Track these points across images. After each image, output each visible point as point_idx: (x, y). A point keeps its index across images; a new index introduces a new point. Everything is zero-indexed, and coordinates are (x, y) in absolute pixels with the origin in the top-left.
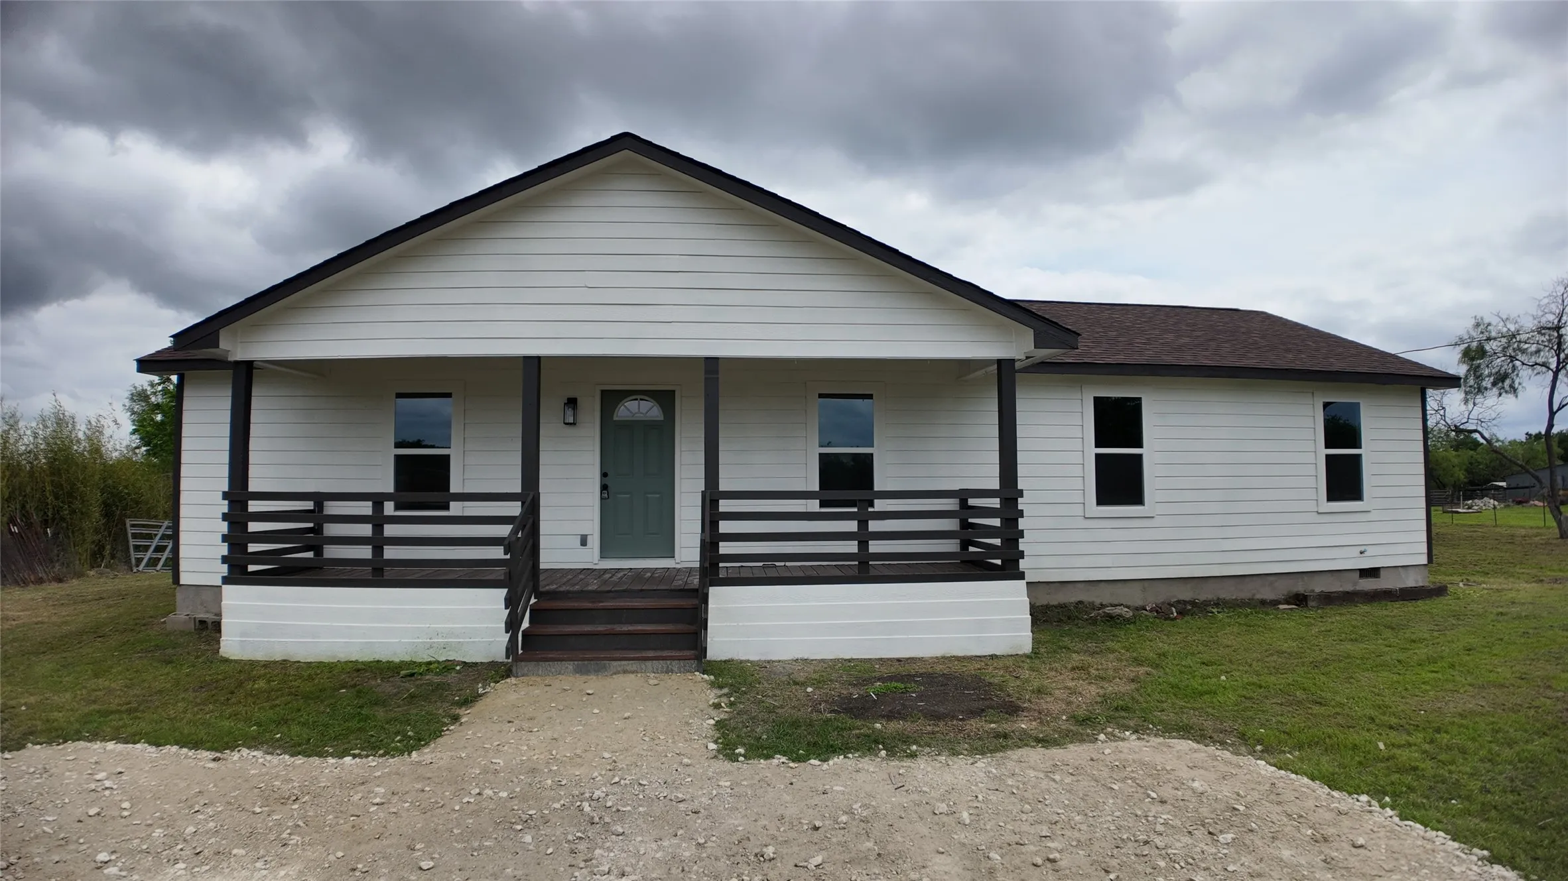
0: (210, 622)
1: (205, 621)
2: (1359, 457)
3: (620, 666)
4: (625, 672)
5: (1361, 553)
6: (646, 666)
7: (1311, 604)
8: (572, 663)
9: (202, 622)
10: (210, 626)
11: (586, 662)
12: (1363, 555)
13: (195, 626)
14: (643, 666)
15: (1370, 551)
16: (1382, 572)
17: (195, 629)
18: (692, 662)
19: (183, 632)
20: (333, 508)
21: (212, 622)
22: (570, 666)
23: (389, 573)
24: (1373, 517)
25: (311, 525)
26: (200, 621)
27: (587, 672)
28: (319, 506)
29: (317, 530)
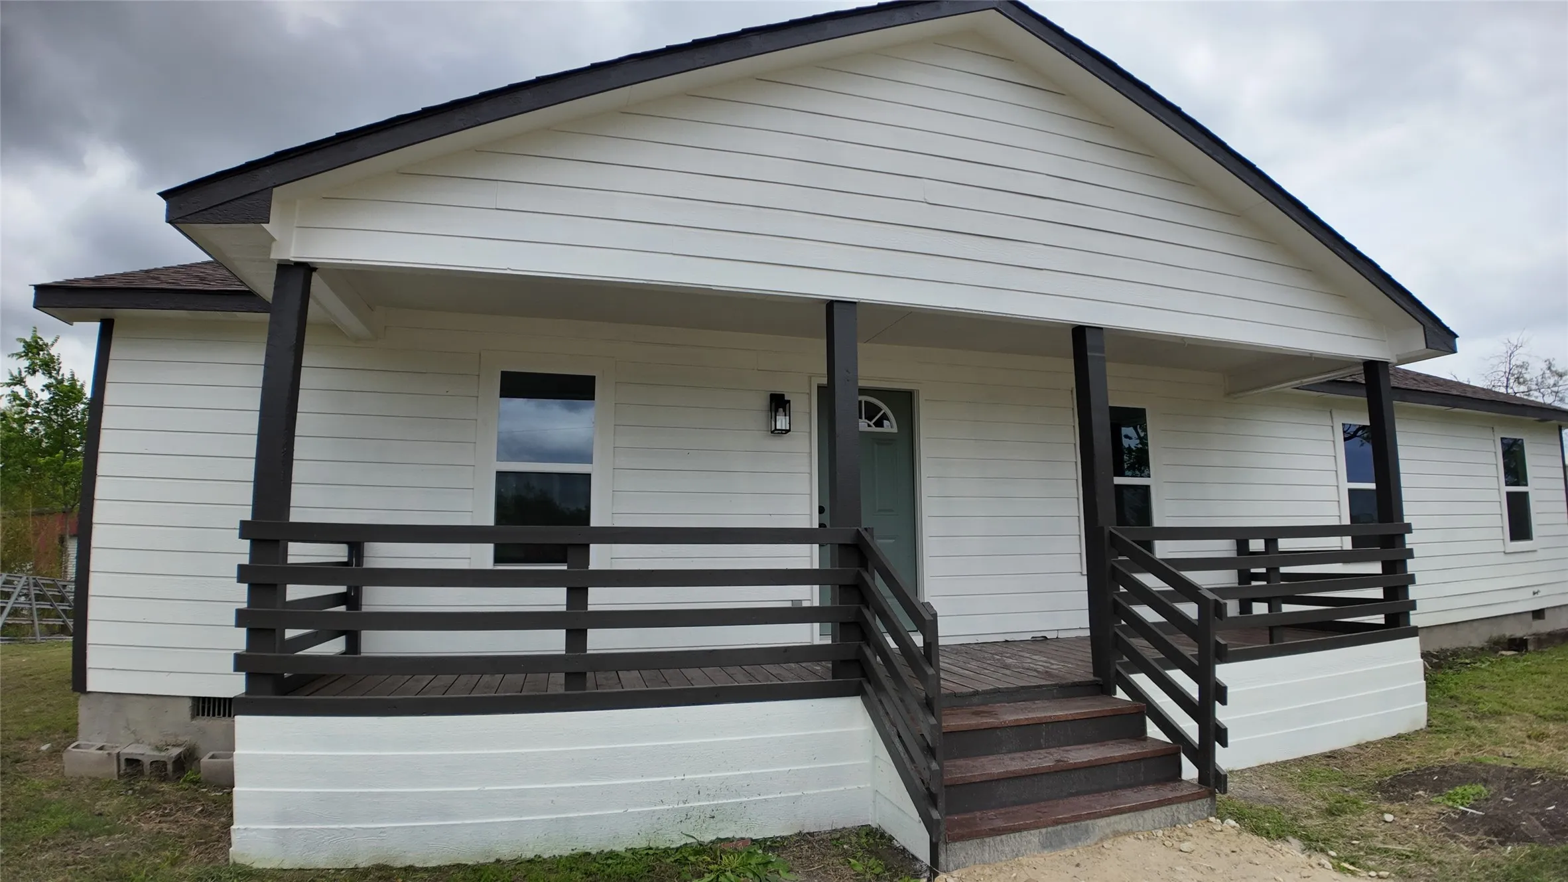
0: (146, 761)
1: (138, 761)
2: (1526, 494)
3: (1109, 825)
4: (1117, 834)
5: (1534, 593)
6: (1145, 820)
7: (1531, 648)
8: (1037, 831)
9: (133, 762)
10: (147, 769)
11: (1059, 827)
12: (1536, 595)
13: (119, 771)
14: (1141, 821)
15: (1544, 591)
16: (1547, 614)
17: (120, 776)
18: (1204, 801)
19: (95, 779)
20: (381, 555)
21: (152, 763)
22: (1034, 837)
23: (596, 682)
24: (1541, 555)
25: (342, 589)
26: (127, 760)
27: (1061, 844)
28: (356, 551)
29: (351, 599)
